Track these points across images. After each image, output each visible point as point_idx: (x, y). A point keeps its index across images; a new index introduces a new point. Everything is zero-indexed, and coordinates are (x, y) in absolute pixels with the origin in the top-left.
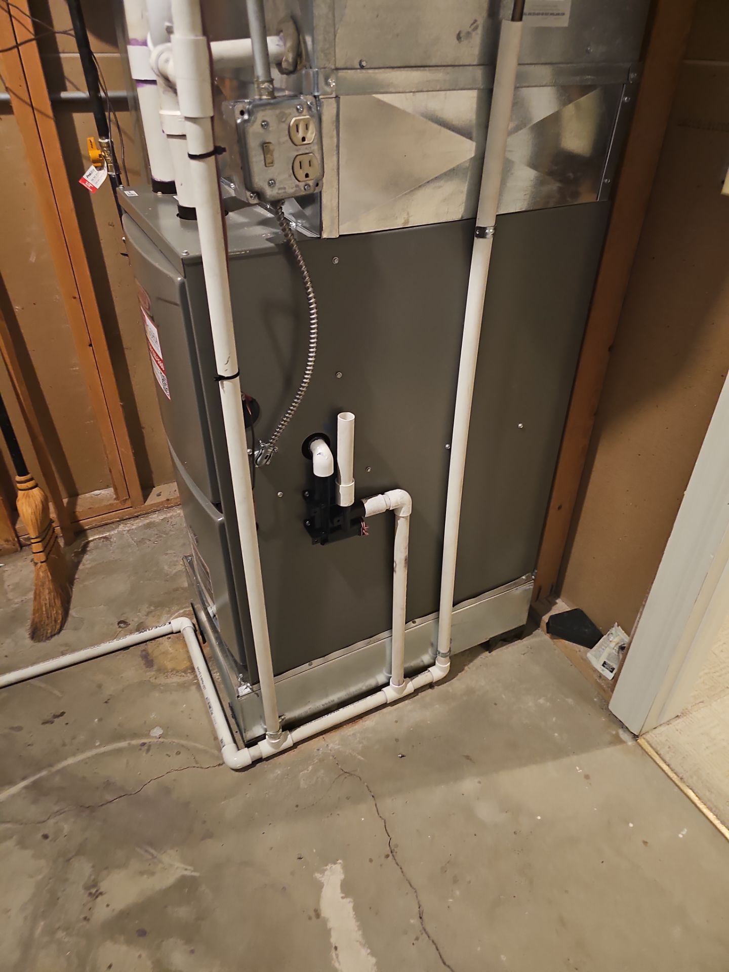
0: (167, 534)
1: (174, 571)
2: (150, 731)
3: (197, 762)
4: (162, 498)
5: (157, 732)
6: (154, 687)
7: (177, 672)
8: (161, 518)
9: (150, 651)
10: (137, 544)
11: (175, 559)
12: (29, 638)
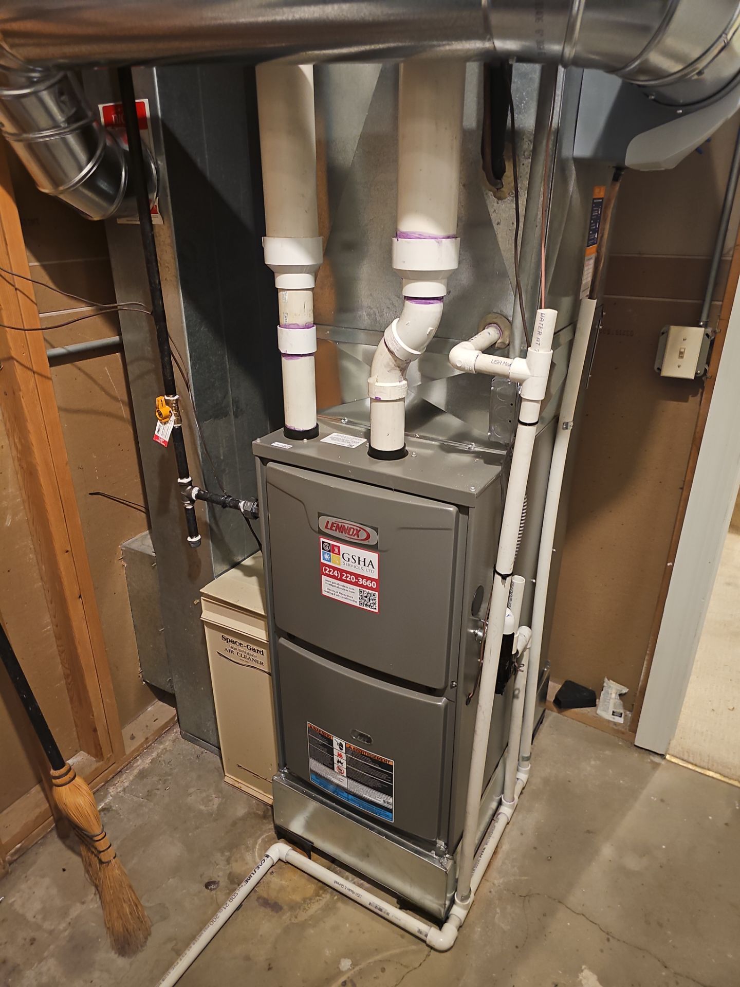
0: (170, 775)
1: (215, 807)
2: (338, 968)
3: (406, 967)
4: (140, 740)
5: (346, 964)
6: (303, 926)
7: (311, 899)
8: (148, 761)
9: (265, 896)
10: (147, 799)
11: (204, 795)
12: (118, 957)
